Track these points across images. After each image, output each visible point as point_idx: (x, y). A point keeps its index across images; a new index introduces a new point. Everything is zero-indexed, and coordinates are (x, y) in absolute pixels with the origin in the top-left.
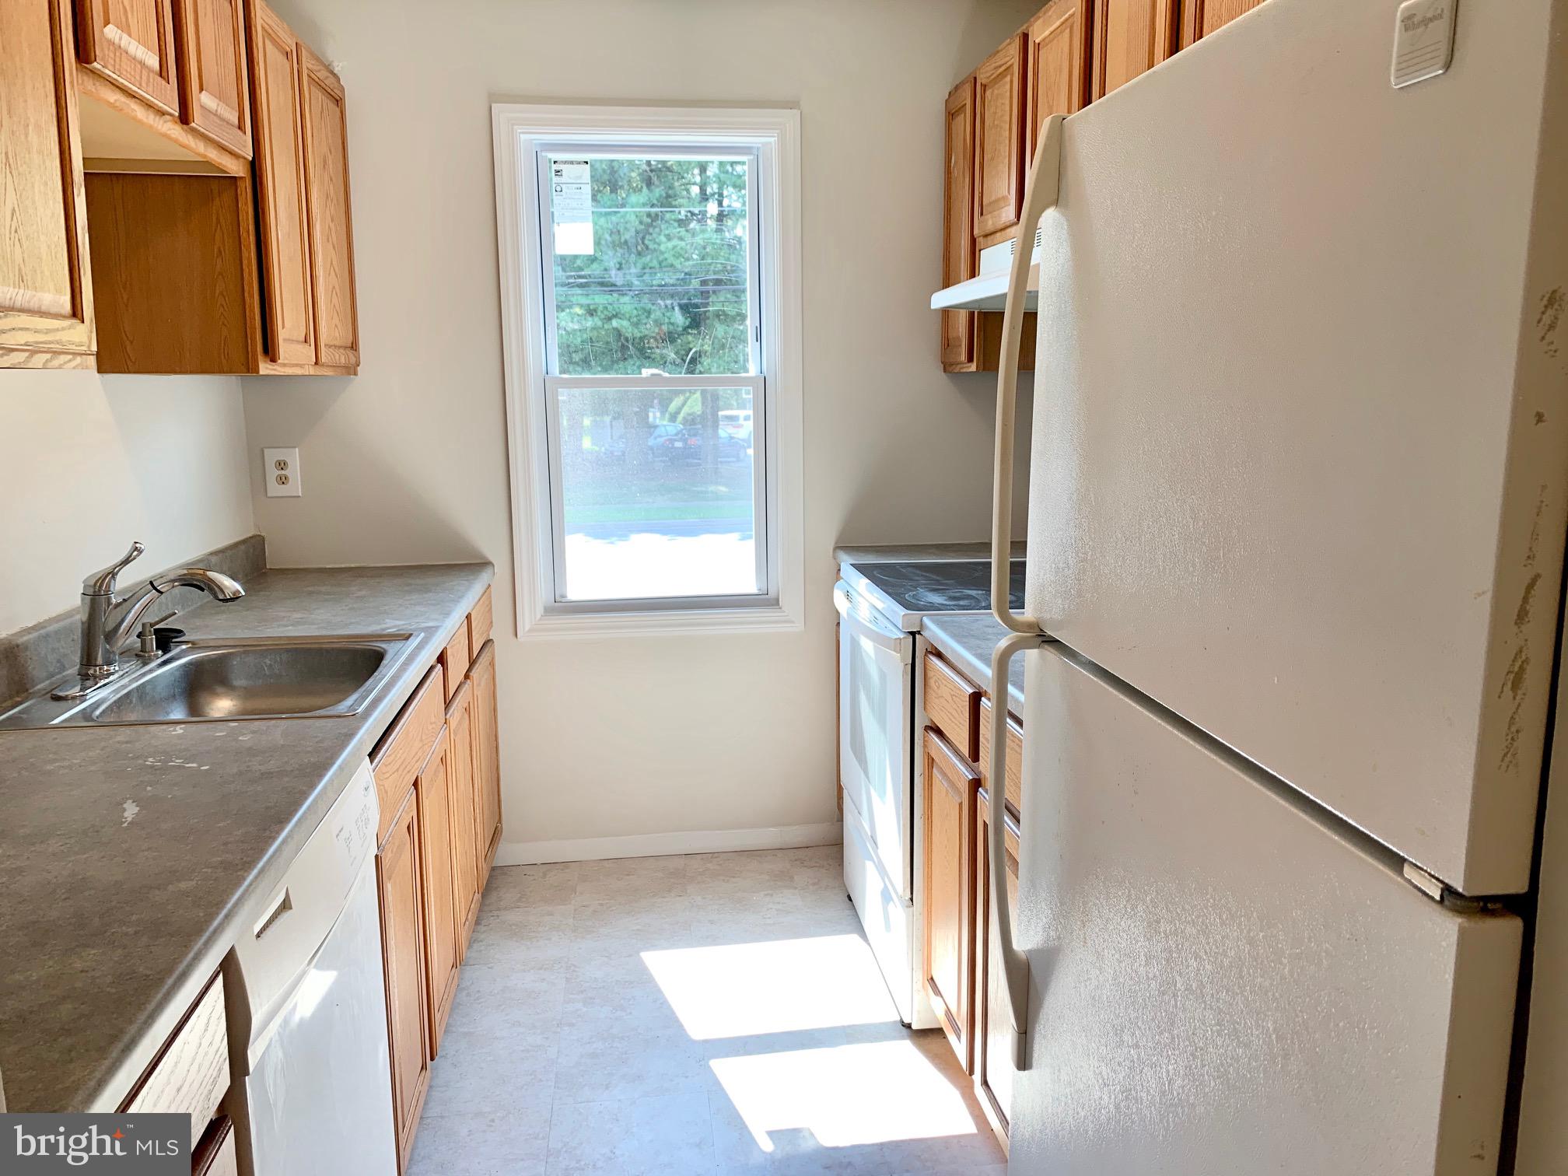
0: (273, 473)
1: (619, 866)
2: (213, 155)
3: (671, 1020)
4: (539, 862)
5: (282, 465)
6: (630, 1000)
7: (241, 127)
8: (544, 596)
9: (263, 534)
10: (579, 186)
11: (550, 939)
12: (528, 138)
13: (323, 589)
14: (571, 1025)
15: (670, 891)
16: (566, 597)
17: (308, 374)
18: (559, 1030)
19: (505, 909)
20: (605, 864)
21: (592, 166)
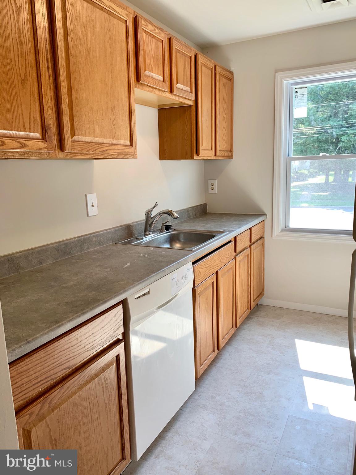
0: (210, 187)
1: (300, 313)
2: (181, 100)
3: (297, 362)
4: (276, 306)
5: (212, 184)
6: (286, 352)
7: (191, 92)
8: (281, 225)
9: (207, 203)
10: (303, 95)
11: (270, 328)
12: (286, 82)
13: (215, 219)
14: (266, 354)
15: (313, 323)
16: (289, 226)
17: (213, 159)
18: (262, 354)
19: (261, 317)
20: (295, 311)
21: (308, 89)
